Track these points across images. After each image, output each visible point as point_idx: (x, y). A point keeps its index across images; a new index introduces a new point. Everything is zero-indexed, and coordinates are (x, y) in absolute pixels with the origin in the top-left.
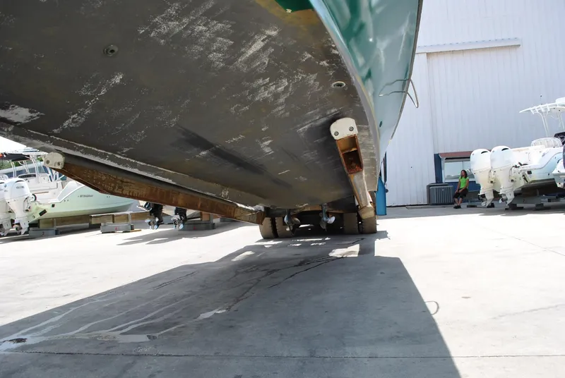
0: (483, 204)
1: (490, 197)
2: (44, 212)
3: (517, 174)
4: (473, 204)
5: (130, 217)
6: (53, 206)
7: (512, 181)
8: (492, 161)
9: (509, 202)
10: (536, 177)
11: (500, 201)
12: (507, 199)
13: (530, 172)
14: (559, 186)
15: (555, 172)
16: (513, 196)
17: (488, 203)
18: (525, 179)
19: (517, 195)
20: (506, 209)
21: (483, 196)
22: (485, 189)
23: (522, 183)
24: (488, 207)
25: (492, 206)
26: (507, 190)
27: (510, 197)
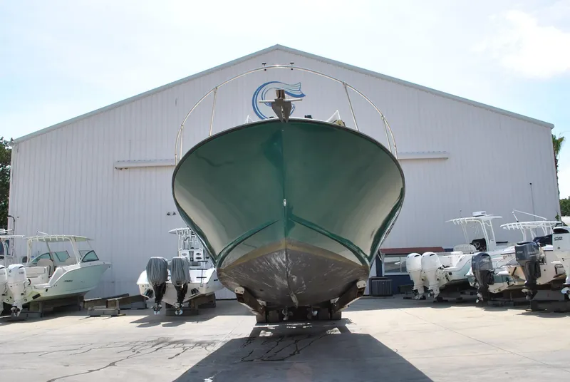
0: (417, 297)
1: (421, 292)
2: (38, 295)
3: (441, 274)
4: (409, 296)
5: (118, 302)
6: (47, 290)
7: (438, 279)
8: (422, 263)
9: (435, 296)
10: (455, 277)
11: (429, 296)
12: (434, 294)
13: (450, 274)
14: (471, 285)
15: (468, 274)
16: (438, 292)
17: (420, 296)
18: (447, 278)
19: (441, 290)
20: (435, 302)
21: (416, 291)
22: (417, 285)
23: (445, 282)
24: (421, 299)
25: (424, 298)
26: (434, 286)
27: (437, 292)
